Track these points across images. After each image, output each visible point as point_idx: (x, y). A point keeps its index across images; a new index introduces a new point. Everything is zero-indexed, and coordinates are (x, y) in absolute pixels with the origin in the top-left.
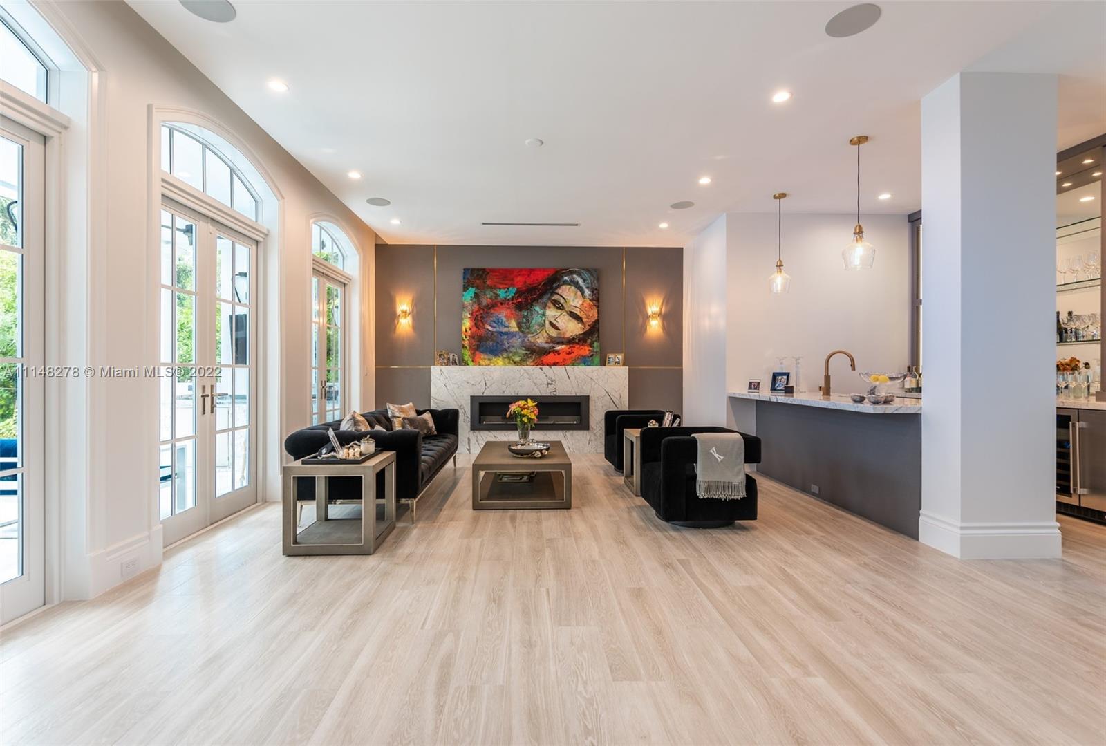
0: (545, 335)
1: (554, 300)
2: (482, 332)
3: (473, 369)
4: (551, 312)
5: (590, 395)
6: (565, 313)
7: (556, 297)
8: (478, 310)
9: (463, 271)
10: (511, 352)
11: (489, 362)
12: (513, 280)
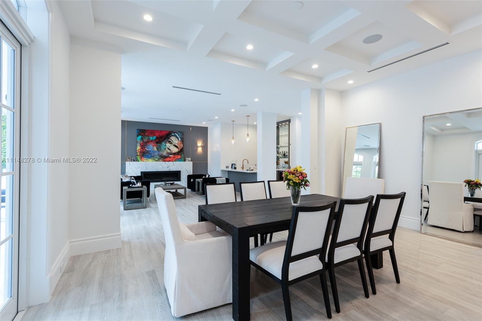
0: (166, 152)
2: (144, 150)
3: (141, 163)
4: (168, 145)
5: (181, 170)
6: (172, 145)
7: (169, 140)
8: (143, 143)
9: (137, 130)
10: (154, 157)
11: (147, 160)
12: (155, 134)
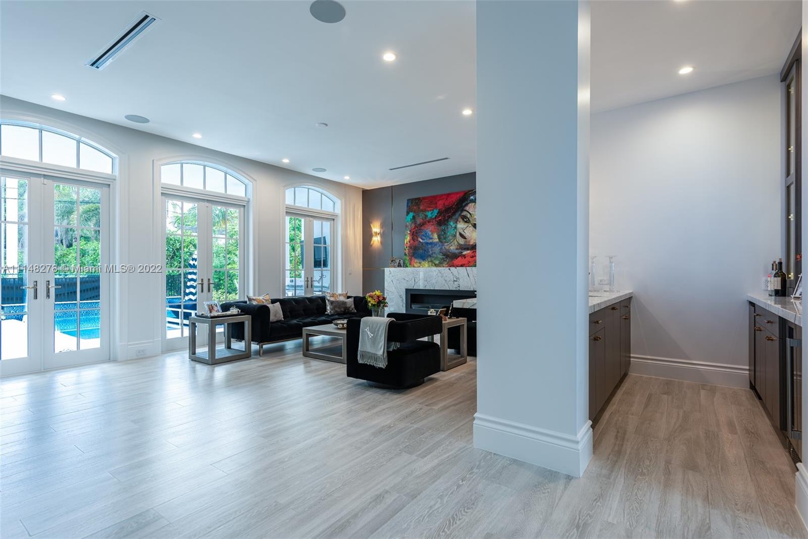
0: (456, 243)
1: (463, 216)
2: (416, 243)
3: (409, 269)
4: (461, 225)
6: (470, 225)
7: (464, 213)
8: (415, 228)
9: (406, 201)
10: (433, 257)
11: (419, 265)
12: (436, 203)
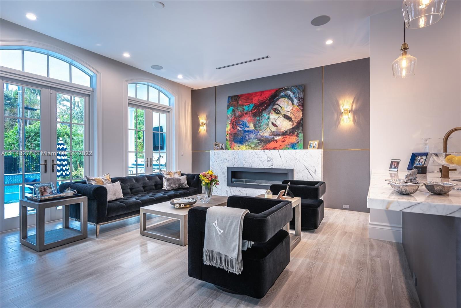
0: (269, 131)
1: (275, 108)
2: (236, 131)
3: (230, 152)
4: (273, 116)
6: (281, 116)
7: (276, 107)
8: (234, 119)
9: (228, 98)
10: (250, 142)
11: (238, 148)
12: (252, 99)
